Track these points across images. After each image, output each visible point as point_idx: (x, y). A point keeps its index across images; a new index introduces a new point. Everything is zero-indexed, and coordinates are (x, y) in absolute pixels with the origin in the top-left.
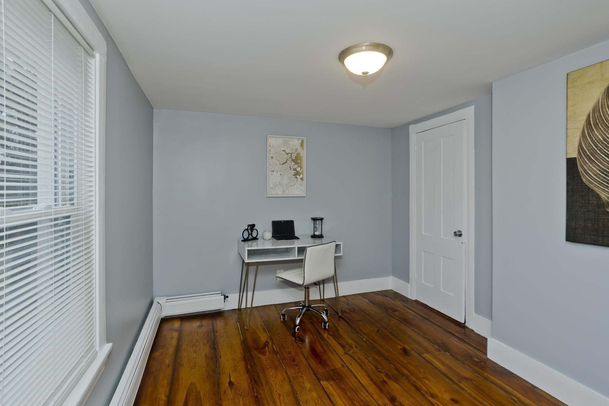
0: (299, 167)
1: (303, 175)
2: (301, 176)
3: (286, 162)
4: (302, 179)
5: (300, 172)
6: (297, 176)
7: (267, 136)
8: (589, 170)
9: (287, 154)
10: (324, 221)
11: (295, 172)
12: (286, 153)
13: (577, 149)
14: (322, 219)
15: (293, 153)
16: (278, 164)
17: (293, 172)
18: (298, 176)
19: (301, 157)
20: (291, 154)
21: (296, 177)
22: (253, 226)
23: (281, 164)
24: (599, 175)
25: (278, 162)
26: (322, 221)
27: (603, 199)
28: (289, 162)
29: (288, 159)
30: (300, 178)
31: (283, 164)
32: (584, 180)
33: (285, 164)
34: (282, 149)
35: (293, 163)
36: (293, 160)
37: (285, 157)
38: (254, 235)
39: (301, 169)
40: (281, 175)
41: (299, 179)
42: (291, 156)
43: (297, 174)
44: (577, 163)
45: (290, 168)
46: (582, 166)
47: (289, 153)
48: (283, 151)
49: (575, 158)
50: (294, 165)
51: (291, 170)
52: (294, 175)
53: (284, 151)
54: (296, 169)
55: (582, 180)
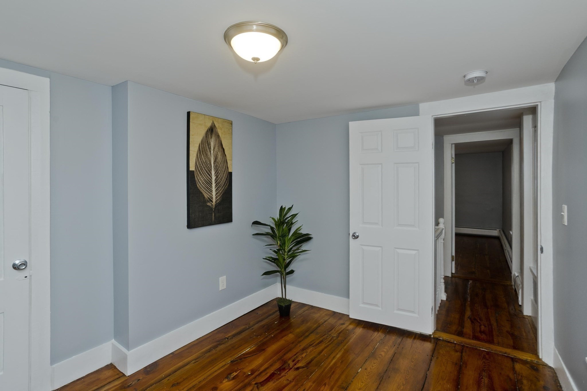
8: (200, 180)
13: (194, 165)
24: (204, 183)
27: (206, 198)
32: (198, 186)
44: (194, 174)
46: (197, 177)
49: (194, 171)
55: (197, 186)
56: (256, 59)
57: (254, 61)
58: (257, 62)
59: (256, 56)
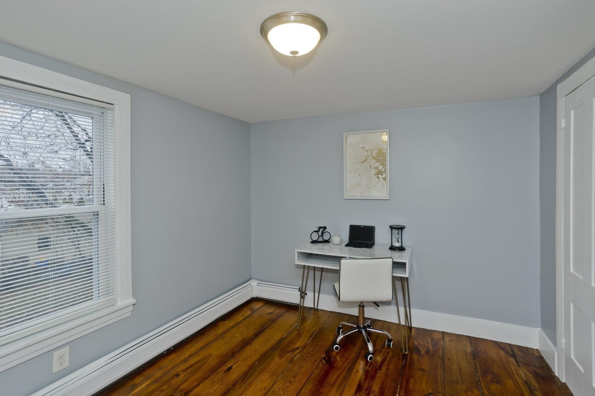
0: (381, 165)
1: (386, 174)
2: (384, 176)
3: (366, 160)
4: (385, 179)
5: (383, 170)
6: (378, 175)
7: (343, 134)
9: (367, 151)
10: (404, 231)
11: (377, 171)
12: (365, 150)
14: (402, 228)
15: (374, 150)
16: (357, 163)
17: (374, 171)
18: (381, 175)
19: (383, 153)
20: (371, 151)
21: (378, 177)
22: (325, 228)
23: (360, 163)
25: (357, 161)
26: (402, 230)
28: (369, 160)
29: (368, 156)
30: (383, 178)
31: (362, 162)
33: (364, 163)
34: (361, 146)
35: (374, 161)
36: (374, 158)
37: (364, 154)
38: (326, 237)
39: (383, 168)
40: (360, 175)
41: (381, 179)
42: (372, 153)
43: (380, 173)
45: (370, 166)
47: (369, 150)
48: (361, 148)
50: (375, 163)
51: (371, 168)
52: (375, 174)
53: (363, 148)
54: (378, 167)
56: (294, 53)
57: (292, 54)
58: (296, 55)
59: (294, 50)
